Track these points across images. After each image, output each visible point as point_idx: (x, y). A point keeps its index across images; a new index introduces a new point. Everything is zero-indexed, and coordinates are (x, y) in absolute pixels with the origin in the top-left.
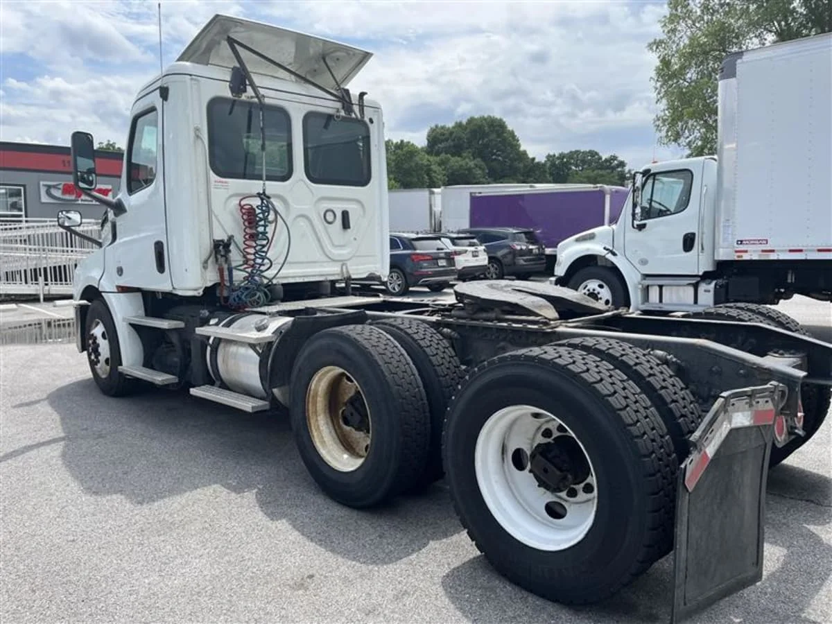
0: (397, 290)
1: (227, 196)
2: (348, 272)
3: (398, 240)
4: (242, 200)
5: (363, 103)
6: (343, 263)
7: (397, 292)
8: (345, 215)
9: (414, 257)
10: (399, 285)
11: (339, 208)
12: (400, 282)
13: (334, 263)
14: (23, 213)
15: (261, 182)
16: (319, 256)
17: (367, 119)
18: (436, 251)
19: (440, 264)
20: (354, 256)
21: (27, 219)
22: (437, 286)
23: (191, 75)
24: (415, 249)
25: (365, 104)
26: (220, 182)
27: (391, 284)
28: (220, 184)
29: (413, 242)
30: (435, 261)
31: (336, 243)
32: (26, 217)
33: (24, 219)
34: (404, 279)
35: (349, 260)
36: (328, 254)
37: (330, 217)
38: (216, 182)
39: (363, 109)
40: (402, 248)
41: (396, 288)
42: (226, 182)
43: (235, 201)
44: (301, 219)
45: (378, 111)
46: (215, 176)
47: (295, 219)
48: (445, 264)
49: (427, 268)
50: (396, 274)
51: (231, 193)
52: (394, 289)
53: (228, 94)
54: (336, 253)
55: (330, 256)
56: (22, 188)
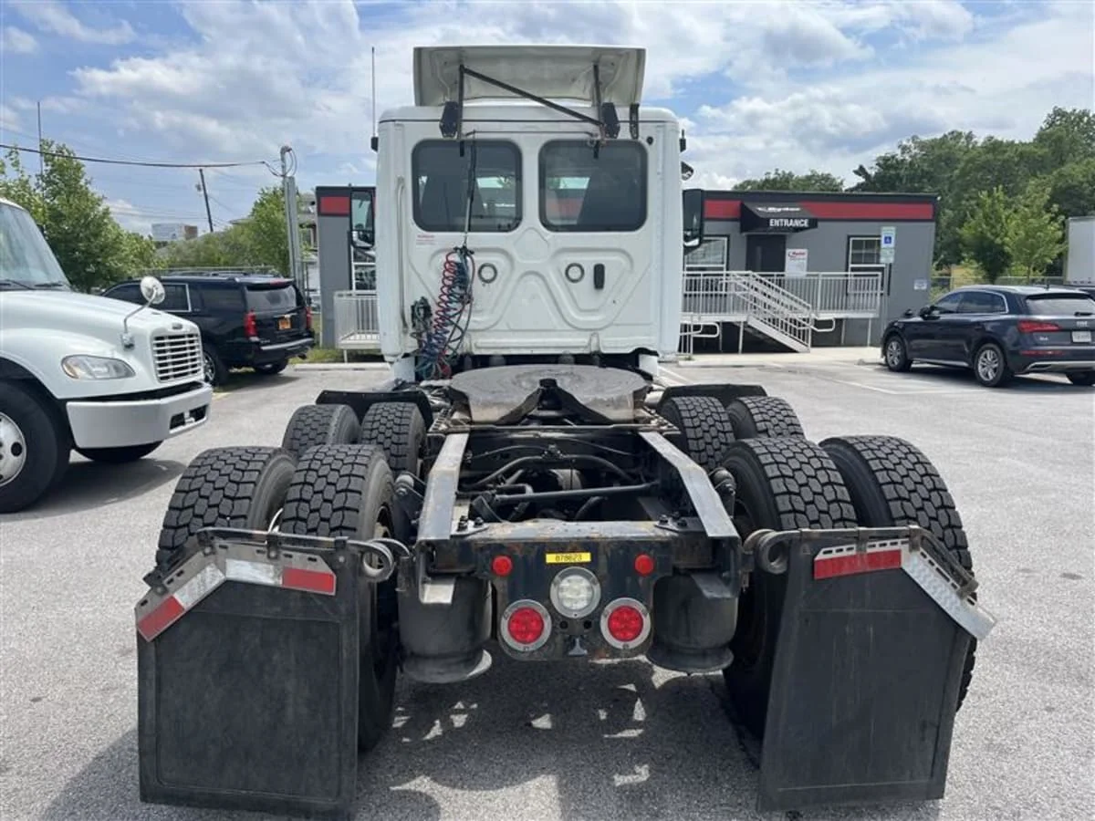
0: (991, 377)
1: (432, 252)
2: (598, 345)
3: (1004, 297)
4: (449, 254)
5: (637, 117)
6: (594, 332)
7: (992, 381)
8: (599, 271)
9: (1024, 326)
10: (995, 370)
11: (589, 262)
12: (996, 365)
13: (578, 332)
14: (724, 266)
15: (463, 234)
16: (555, 321)
17: (642, 139)
18: (1074, 317)
19: (1075, 340)
20: (610, 324)
21: (728, 272)
22: (1082, 376)
23: (394, 121)
24: (1028, 312)
25: (640, 119)
26: (424, 236)
27: (983, 366)
28: (424, 239)
29: (1028, 301)
30: (1068, 333)
31: (582, 306)
32: (727, 270)
33: (725, 272)
34: (1002, 361)
35: (601, 329)
36: (569, 320)
37: (575, 273)
38: (419, 236)
39: (636, 126)
40: (1007, 310)
41: (990, 374)
42: (432, 237)
43: (443, 258)
44: (532, 277)
45: (664, 126)
46: (420, 230)
47: (522, 276)
48: (1089, 340)
49: (1045, 343)
50: (992, 352)
51: (436, 248)
52: (987, 376)
53: (438, 135)
54: (582, 319)
55: (573, 323)
56: (726, 239)
